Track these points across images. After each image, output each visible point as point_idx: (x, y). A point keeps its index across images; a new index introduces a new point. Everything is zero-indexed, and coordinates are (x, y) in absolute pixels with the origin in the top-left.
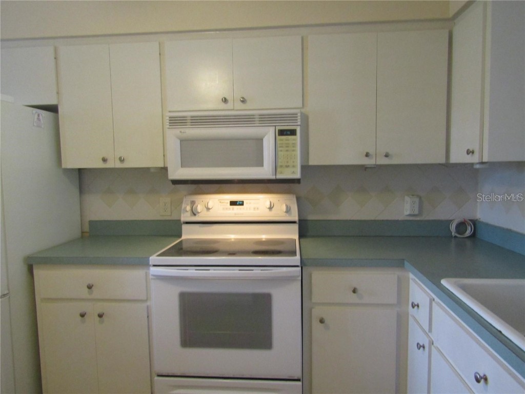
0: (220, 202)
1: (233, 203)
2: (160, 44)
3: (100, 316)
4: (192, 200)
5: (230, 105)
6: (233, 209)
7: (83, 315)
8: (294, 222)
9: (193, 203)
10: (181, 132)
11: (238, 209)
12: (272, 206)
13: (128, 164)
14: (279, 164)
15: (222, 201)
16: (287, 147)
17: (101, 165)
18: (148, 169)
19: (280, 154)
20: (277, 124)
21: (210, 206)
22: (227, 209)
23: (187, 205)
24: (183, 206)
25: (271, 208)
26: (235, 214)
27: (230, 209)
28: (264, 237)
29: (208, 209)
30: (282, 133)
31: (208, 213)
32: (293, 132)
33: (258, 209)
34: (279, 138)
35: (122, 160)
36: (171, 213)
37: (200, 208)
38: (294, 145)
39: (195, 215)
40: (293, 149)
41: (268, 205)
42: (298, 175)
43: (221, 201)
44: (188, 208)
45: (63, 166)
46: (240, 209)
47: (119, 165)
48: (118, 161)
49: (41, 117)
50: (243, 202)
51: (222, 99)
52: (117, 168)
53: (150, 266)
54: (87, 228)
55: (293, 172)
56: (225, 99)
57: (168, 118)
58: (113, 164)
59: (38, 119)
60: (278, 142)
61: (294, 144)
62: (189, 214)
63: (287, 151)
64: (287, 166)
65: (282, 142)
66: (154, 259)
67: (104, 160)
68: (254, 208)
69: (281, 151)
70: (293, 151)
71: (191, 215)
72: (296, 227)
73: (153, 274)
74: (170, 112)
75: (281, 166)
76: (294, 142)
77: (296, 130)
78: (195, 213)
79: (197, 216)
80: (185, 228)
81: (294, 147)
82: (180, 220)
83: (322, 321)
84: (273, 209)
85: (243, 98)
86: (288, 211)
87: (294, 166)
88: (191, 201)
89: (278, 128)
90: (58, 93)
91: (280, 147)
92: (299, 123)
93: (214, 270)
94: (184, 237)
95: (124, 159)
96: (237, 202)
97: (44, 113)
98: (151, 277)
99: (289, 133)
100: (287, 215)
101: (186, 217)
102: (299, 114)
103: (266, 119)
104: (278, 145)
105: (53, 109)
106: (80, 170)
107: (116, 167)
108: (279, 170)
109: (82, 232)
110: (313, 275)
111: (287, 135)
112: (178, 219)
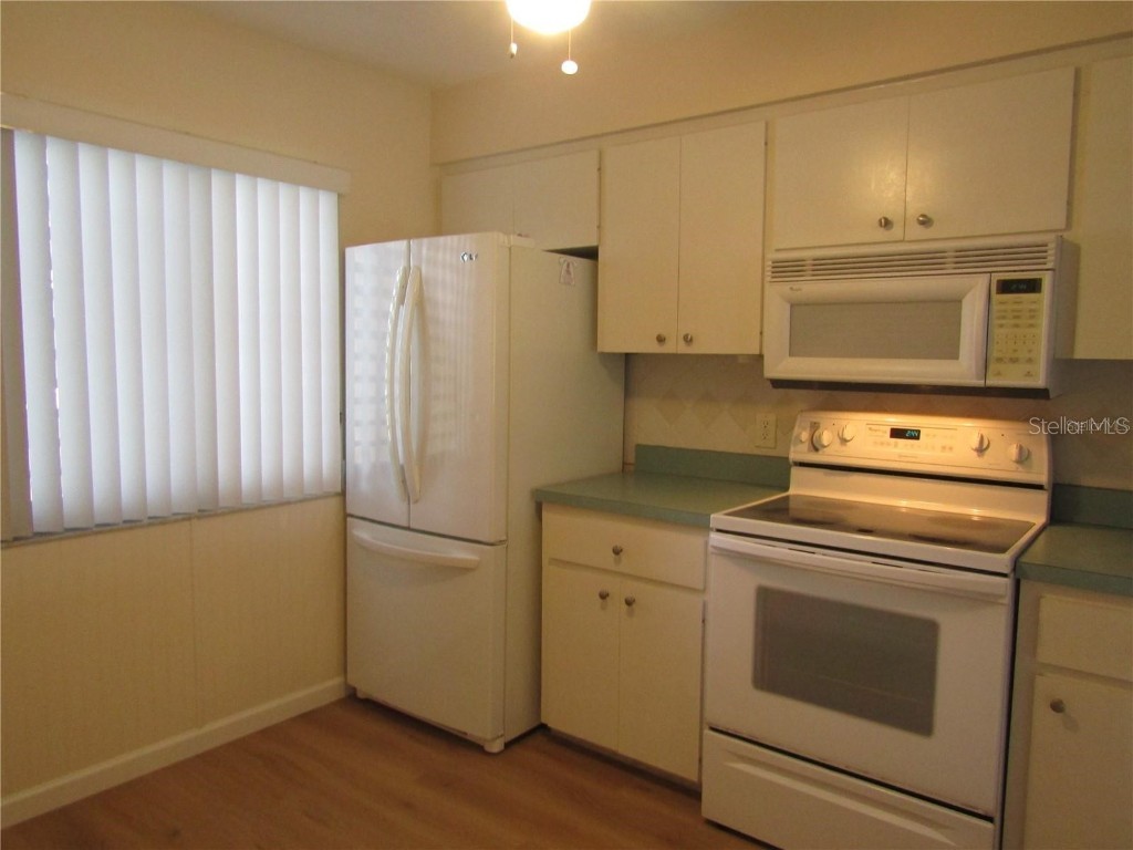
0: (870, 429)
1: (897, 433)
2: (767, 124)
3: (629, 603)
4: (815, 420)
5: (896, 232)
6: (896, 445)
7: (603, 596)
8: (1039, 487)
9: (815, 427)
10: (791, 289)
11: (906, 445)
12: (985, 446)
13: (698, 349)
14: (995, 354)
15: (873, 427)
16: (1016, 317)
17: (654, 348)
18: (734, 357)
19: (997, 333)
20: (995, 269)
21: (847, 436)
22: (882, 444)
23: (804, 429)
24: (796, 430)
25: (981, 450)
26: (900, 456)
27: (889, 444)
28: (976, 513)
29: (844, 441)
30: (1006, 287)
31: (844, 448)
32: (1033, 286)
33: (951, 449)
34: (996, 297)
35: (688, 340)
36: (776, 442)
37: (826, 437)
38: (1033, 314)
39: (816, 450)
40: (1030, 322)
41: (975, 442)
42: (1039, 381)
43: (871, 427)
44: (805, 436)
45: (599, 350)
46: (912, 446)
47: (683, 349)
48: (682, 342)
49: (571, 269)
50: (919, 432)
51: (880, 221)
52: (681, 355)
53: (712, 529)
54: (631, 458)
55: (1028, 374)
56: (886, 219)
57: (770, 263)
58: (674, 346)
59: (568, 272)
60: (995, 307)
61: (1031, 311)
62: (805, 447)
63: (1017, 326)
64: (1014, 361)
65: (1003, 307)
66: (718, 518)
67: (661, 340)
68: (944, 448)
69: (1001, 326)
70: (1032, 326)
71: (809, 451)
72: (1042, 499)
73: (715, 544)
74: (778, 250)
75: (1000, 360)
76: (1033, 307)
77: (1040, 280)
78: (817, 445)
79: (820, 452)
80: (795, 472)
81: (1032, 317)
82: (787, 458)
83: (1057, 707)
84: (987, 452)
85: (923, 216)
86: (1023, 458)
87: (1030, 361)
88: (811, 423)
89: (997, 277)
90: (599, 227)
91: (999, 318)
92: (1050, 266)
93: (824, 555)
94: (792, 491)
95: (691, 340)
96: (906, 431)
97: (577, 262)
98: (710, 549)
99: (1023, 287)
100: (1020, 469)
101: (799, 452)
102: (1052, 246)
103: (969, 259)
104: (994, 314)
105: (590, 254)
106: (628, 356)
107: (679, 352)
108: (992, 367)
109: (624, 464)
110: (1043, 601)
111: (1018, 291)
112: (785, 456)
